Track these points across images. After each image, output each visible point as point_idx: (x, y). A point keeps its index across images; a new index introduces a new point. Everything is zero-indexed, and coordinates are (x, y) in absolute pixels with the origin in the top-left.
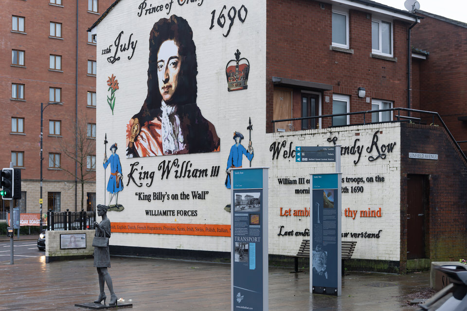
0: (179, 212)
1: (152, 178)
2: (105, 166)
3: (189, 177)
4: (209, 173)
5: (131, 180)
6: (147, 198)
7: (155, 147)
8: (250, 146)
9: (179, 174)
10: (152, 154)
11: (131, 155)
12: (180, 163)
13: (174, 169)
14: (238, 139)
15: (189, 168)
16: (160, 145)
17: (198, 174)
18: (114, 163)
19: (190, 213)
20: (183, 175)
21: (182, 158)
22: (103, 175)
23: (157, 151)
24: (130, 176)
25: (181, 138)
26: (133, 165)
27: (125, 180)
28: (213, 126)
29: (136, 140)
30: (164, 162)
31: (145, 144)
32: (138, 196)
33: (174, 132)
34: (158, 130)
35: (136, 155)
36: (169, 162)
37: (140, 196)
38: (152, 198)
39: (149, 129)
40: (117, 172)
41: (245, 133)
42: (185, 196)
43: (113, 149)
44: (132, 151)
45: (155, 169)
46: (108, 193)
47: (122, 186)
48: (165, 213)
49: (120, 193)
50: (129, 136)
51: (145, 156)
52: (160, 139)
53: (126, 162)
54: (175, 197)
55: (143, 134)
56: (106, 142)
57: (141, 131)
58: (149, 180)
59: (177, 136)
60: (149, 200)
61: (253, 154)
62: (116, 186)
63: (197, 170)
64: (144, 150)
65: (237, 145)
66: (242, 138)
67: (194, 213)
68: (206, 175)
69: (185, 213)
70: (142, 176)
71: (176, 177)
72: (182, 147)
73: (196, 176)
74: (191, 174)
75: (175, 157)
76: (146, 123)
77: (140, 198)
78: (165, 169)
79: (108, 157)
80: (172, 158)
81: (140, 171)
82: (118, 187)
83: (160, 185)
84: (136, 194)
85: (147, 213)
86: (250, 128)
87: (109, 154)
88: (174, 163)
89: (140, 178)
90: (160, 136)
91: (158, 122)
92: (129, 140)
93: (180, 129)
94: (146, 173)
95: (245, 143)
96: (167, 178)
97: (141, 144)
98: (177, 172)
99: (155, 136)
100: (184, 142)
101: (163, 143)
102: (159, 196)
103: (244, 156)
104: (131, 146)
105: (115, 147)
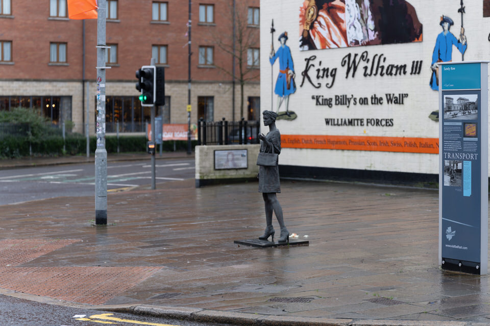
0: (369, 121)
1: (334, 76)
2: (272, 61)
3: (382, 75)
4: (409, 69)
5: (306, 79)
6: (328, 102)
7: (337, 36)
8: (462, 35)
9: (369, 72)
10: (333, 46)
11: (306, 47)
12: (371, 57)
13: (362, 64)
14: (446, 25)
15: (382, 64)
16: (344, 34)
17: (394, 71)
18: (284, 57)
19: (384, 123)
20: (374, 72)
21: (373, 51)
22: (269, 73)
23: (340, 41)
24: (305, 74)
25: (371, 24)
26: (308, 60)
27: (298, 79)
28: (413, 9)
29: (312, 27)
30: (349, 55)
31: (324, 33)
32: (315, 101)
33: (362, 16)
34: (340, 15)
35: (312, 47)
36: (356, 55)
37: (318, 101)
38: (333, 102)
39: (329, 13)
40: (288, 69)
41: (456, 17)
42: (377, 100)
43: (283, 40)
44: (307, 41)
45: (338, 65)
46: (276, 96)
47: (295, 87)
48: (351, 123)
49: (292, 97)
50: (303, 22)
51: (324, 48)
52: (343, 26)
53: (299, 56)
54: (364, 101)
55: (320, 19)
56: (273, 30)
57: (318, 15)
58: (330, 79)
59: (366, 22)
60: (330, 105)
61: (466, 44)
62: (286, 87)
63: (392, 66)
64: (323, 40)
65: (445, 34)
66: (452, 24)
67: (389, 123)
68: (405, 73)
69: (378, 122)
70: (321, 74)
71: (365, 75)
72: (372, 36)
73: (391, 74)
74: (385, 71)
75: (364, 49)
76: (325, 6)
77: (318, 103)
78: (351, 65)
79: (276, 49)
80: (360, 50)
81: (317, 67)
82: (289, 88)
83: (344, 85)
84: (313, 98)
85: (327, 122)
86: (462, 10)
87: (278, 45)
88: (362, 56)
89: (318, 77)
90: (343, 22)
91: (341, 4)
92: (302, 28)
93: (370, 13)
94: (326, 70)
95: (456, 31)
96: (353, 76)
97: (318, 33)
98: (366, 68)
99: (337, 22)
100: (375, 30)
101: (348, 30)
102: (343, 100)
103: (454, 48)
104: (306, 35)
105: (285, 36)
